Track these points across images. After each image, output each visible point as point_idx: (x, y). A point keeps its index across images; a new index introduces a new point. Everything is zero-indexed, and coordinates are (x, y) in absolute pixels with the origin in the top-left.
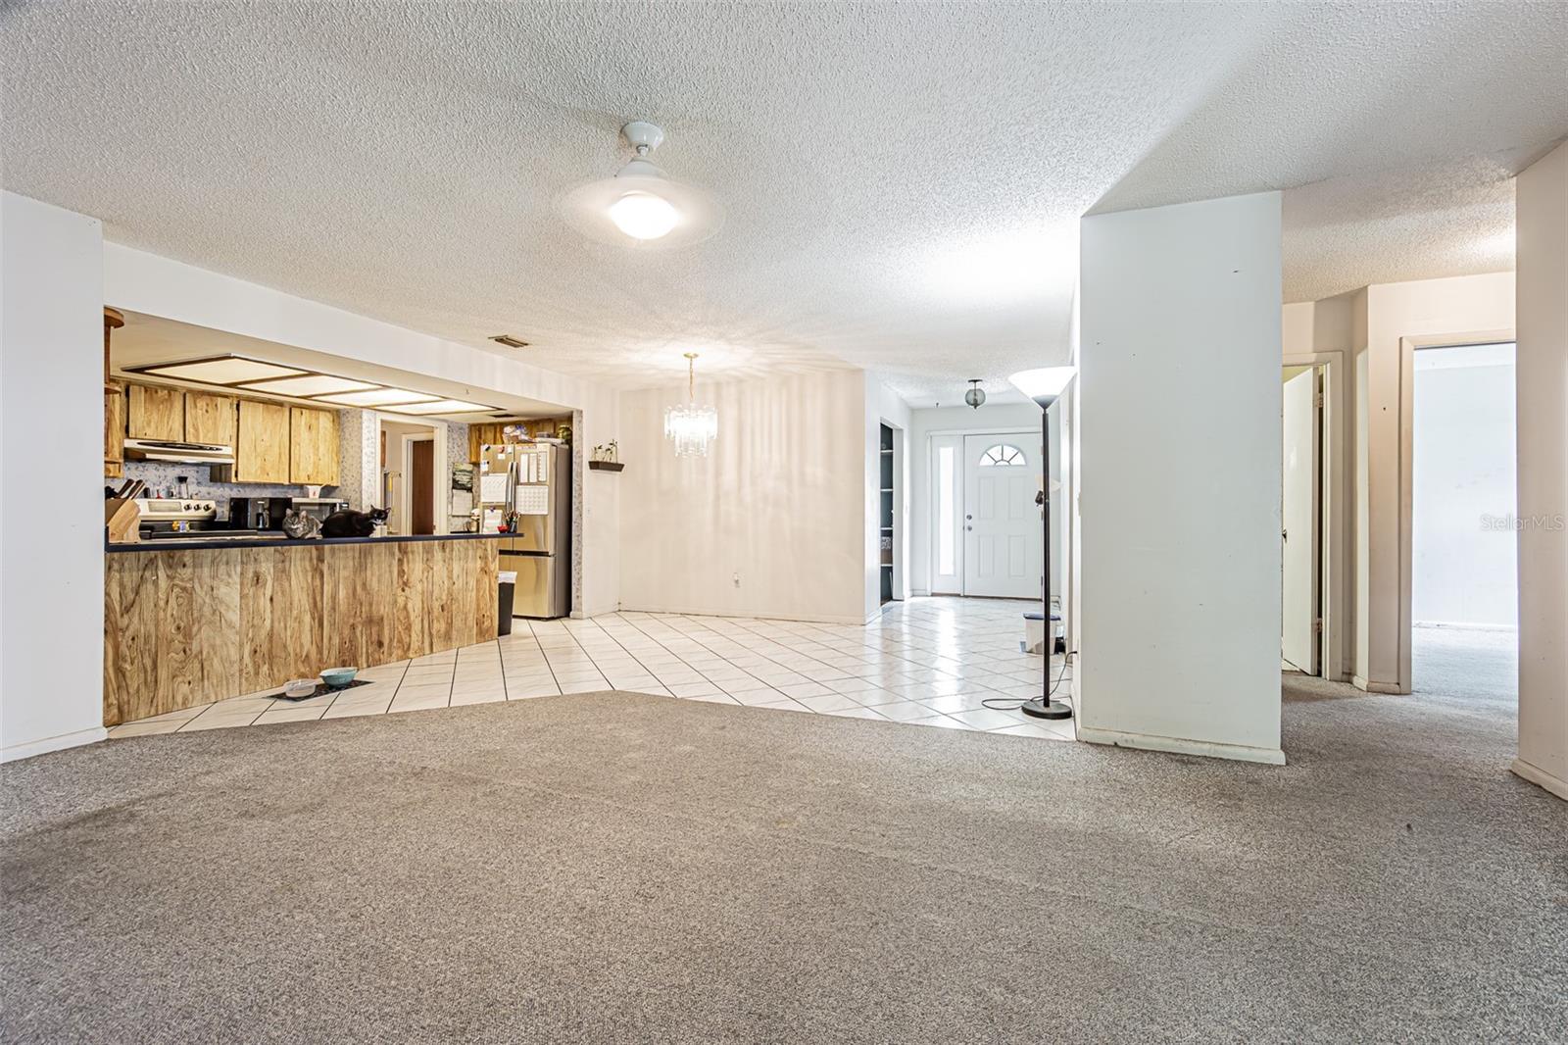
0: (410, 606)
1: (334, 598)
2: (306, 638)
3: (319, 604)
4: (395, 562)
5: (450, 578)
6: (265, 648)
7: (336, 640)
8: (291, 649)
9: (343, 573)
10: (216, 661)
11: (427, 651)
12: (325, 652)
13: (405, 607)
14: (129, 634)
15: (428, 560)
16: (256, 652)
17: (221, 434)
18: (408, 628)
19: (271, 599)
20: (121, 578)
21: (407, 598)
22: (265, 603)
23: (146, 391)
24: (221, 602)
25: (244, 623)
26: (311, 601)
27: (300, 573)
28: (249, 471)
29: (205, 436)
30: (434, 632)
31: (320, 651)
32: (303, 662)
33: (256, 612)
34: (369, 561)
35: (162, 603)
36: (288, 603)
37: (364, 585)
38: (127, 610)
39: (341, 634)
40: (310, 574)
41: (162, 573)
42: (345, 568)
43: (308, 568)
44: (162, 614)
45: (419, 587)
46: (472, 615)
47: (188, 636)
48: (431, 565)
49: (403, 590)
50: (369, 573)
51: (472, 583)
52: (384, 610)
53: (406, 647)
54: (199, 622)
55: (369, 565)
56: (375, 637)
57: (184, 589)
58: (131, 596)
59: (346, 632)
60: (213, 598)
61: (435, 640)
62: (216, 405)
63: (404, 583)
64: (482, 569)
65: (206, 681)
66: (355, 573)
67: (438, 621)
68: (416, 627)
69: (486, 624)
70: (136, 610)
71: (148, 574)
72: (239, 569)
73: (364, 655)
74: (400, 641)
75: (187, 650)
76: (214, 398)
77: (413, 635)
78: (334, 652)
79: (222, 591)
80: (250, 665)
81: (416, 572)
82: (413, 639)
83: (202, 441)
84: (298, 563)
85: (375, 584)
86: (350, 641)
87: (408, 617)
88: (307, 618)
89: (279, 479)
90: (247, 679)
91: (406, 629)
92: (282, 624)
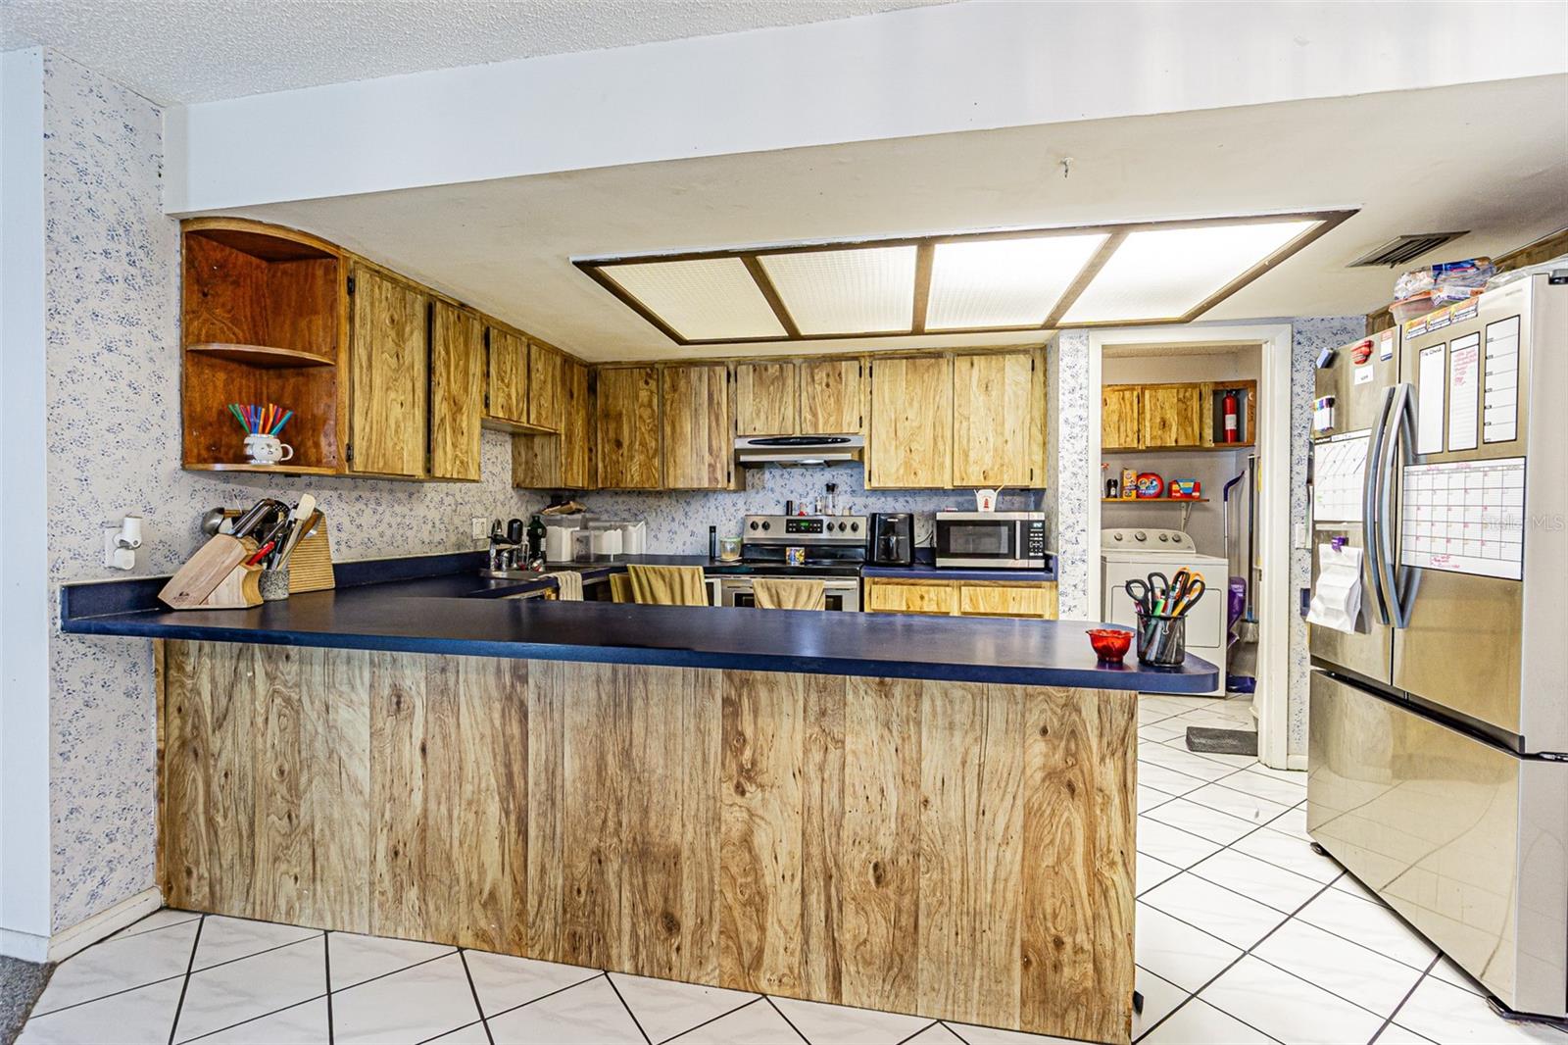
0: (761, 839)
1: (552, 772)
2: (491, 854)
3: (519, 782)
4: (715, 708)
5: (910, 780)
6: (413, 849)
7: (557, 879)
8: (460, 869)
9: (573, 718)
10: (334, 850)
11: (821, 990)
12: (532, 901)
13: (746, 840)
14: (222, 764)
15: (823, 713)
16: (396, 853)
17: (846, 418)
18: (757, 902)
19: (424, 750)
20: (213, 668)
21: (751, 815)
22: (411, 754)
23: (755, 370)
24: (341, 737)
25: (378, 788)
26: (502, 770)
27: (477, 702)
28: (887, 467)
29: (826, 423)
30: (846, 938)
31: (521, 894)
32: (484, 906)
33: (396, 772)
34: (638, 692)
35: (260, 720)
36: (454, 767)
37: (626, 754)
38: (219, 724)
39: (568, 866)
40: (497, 706)
41: (259, 667)
42: (576, 704)
43: (495, 694)
44: (260, 739)
45: (794, 792)
46: (1001, 927)
47: (295, 792)
48: (836, 730)
49: (741, 791)
50: (638, 725)
51: (1006, 815)
52: (681, 832)
53: (747, 956)
54: (309, 767)
55: (638, 704)
56: (655, 900)
57: (288, 701)
58: (224, 701)
59: (582, 865)
60: (329, 727)
61: (849, 968)
62: (840, 374)
63: (741, 767)
64: (1051, 775)
65: (318, 882)
66: (601, 719)
67: (861, 909)
68: (784, 907)
69: (1067, 971)
70: (228, 725)
71: (242, 665)
72: (367, 675)
73: (626, 939)
74: (729, 932)
75: (294, 815)
76: (837, 364)
77: (773, 930)
78: (553, 906)
79: (342, 715)
80: (387, 878)
81: (783, 744)
82: (770, 933)
83: (822, 430)
84: (473, 677)
85: (655, 756)
86: (591, 891)
87: (754, 868)
88: (493, 808)
89: (933, 480)
90: (381, 905)
91: (749, 903)
92: (444, 809)
